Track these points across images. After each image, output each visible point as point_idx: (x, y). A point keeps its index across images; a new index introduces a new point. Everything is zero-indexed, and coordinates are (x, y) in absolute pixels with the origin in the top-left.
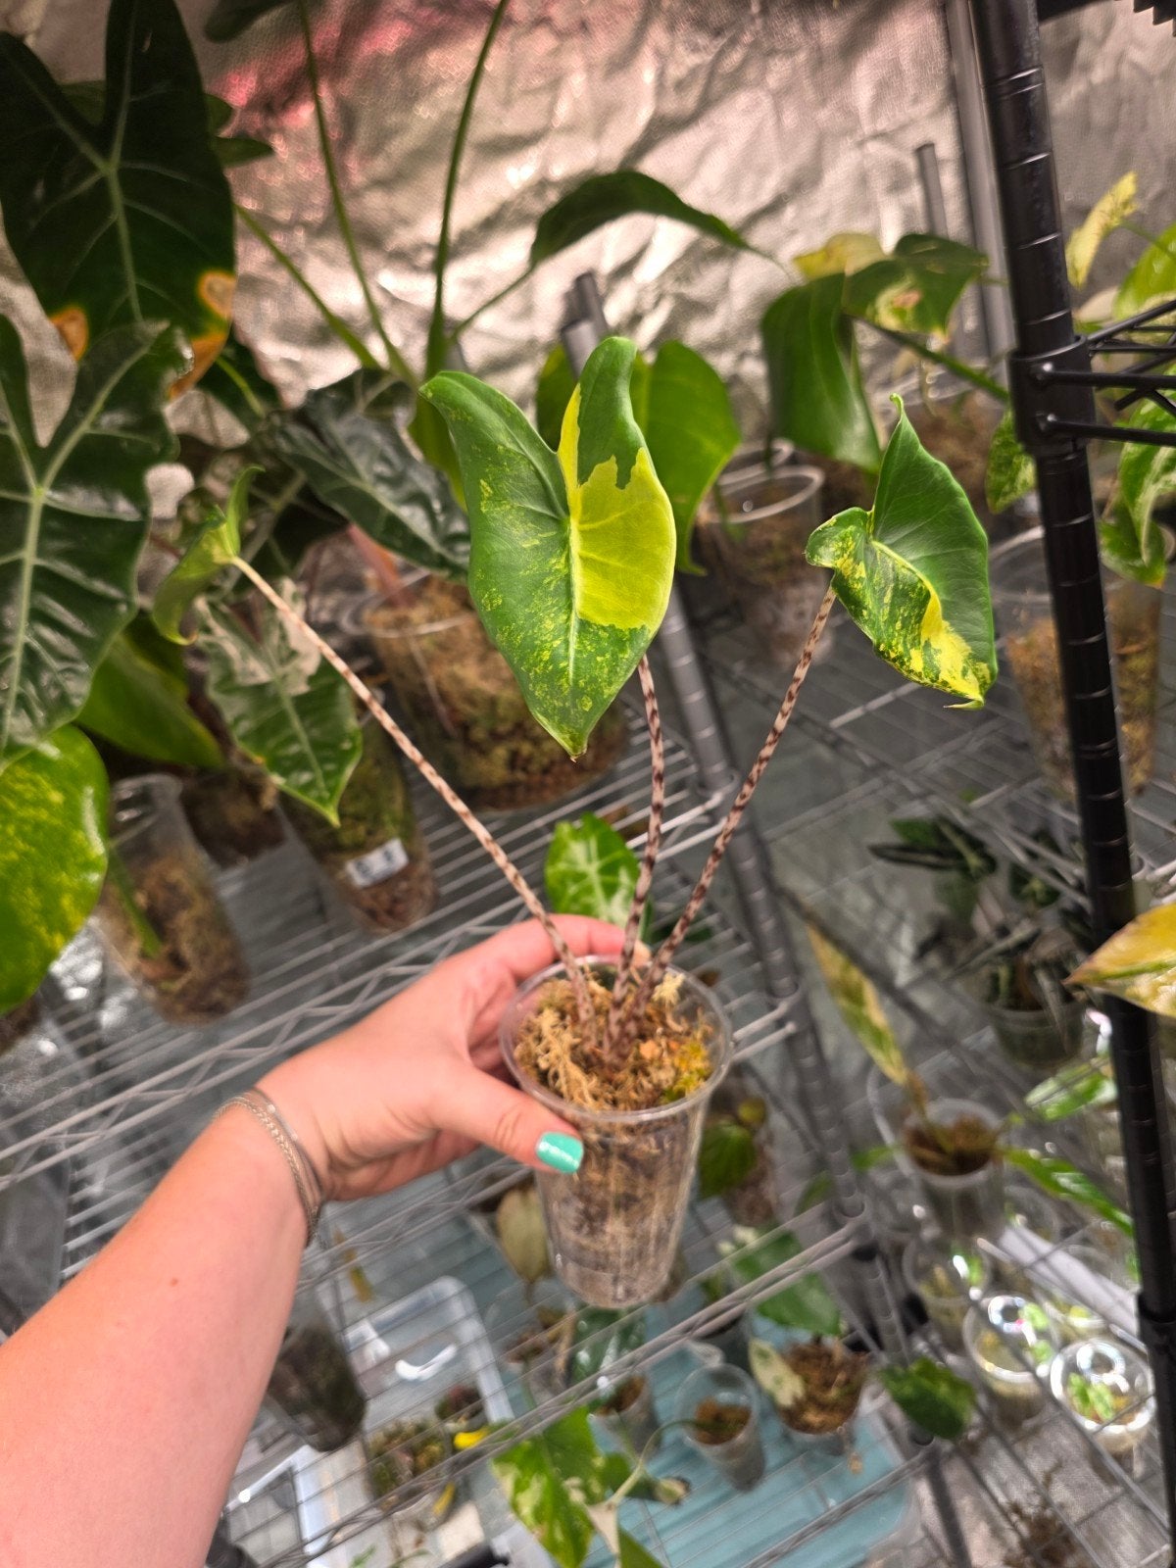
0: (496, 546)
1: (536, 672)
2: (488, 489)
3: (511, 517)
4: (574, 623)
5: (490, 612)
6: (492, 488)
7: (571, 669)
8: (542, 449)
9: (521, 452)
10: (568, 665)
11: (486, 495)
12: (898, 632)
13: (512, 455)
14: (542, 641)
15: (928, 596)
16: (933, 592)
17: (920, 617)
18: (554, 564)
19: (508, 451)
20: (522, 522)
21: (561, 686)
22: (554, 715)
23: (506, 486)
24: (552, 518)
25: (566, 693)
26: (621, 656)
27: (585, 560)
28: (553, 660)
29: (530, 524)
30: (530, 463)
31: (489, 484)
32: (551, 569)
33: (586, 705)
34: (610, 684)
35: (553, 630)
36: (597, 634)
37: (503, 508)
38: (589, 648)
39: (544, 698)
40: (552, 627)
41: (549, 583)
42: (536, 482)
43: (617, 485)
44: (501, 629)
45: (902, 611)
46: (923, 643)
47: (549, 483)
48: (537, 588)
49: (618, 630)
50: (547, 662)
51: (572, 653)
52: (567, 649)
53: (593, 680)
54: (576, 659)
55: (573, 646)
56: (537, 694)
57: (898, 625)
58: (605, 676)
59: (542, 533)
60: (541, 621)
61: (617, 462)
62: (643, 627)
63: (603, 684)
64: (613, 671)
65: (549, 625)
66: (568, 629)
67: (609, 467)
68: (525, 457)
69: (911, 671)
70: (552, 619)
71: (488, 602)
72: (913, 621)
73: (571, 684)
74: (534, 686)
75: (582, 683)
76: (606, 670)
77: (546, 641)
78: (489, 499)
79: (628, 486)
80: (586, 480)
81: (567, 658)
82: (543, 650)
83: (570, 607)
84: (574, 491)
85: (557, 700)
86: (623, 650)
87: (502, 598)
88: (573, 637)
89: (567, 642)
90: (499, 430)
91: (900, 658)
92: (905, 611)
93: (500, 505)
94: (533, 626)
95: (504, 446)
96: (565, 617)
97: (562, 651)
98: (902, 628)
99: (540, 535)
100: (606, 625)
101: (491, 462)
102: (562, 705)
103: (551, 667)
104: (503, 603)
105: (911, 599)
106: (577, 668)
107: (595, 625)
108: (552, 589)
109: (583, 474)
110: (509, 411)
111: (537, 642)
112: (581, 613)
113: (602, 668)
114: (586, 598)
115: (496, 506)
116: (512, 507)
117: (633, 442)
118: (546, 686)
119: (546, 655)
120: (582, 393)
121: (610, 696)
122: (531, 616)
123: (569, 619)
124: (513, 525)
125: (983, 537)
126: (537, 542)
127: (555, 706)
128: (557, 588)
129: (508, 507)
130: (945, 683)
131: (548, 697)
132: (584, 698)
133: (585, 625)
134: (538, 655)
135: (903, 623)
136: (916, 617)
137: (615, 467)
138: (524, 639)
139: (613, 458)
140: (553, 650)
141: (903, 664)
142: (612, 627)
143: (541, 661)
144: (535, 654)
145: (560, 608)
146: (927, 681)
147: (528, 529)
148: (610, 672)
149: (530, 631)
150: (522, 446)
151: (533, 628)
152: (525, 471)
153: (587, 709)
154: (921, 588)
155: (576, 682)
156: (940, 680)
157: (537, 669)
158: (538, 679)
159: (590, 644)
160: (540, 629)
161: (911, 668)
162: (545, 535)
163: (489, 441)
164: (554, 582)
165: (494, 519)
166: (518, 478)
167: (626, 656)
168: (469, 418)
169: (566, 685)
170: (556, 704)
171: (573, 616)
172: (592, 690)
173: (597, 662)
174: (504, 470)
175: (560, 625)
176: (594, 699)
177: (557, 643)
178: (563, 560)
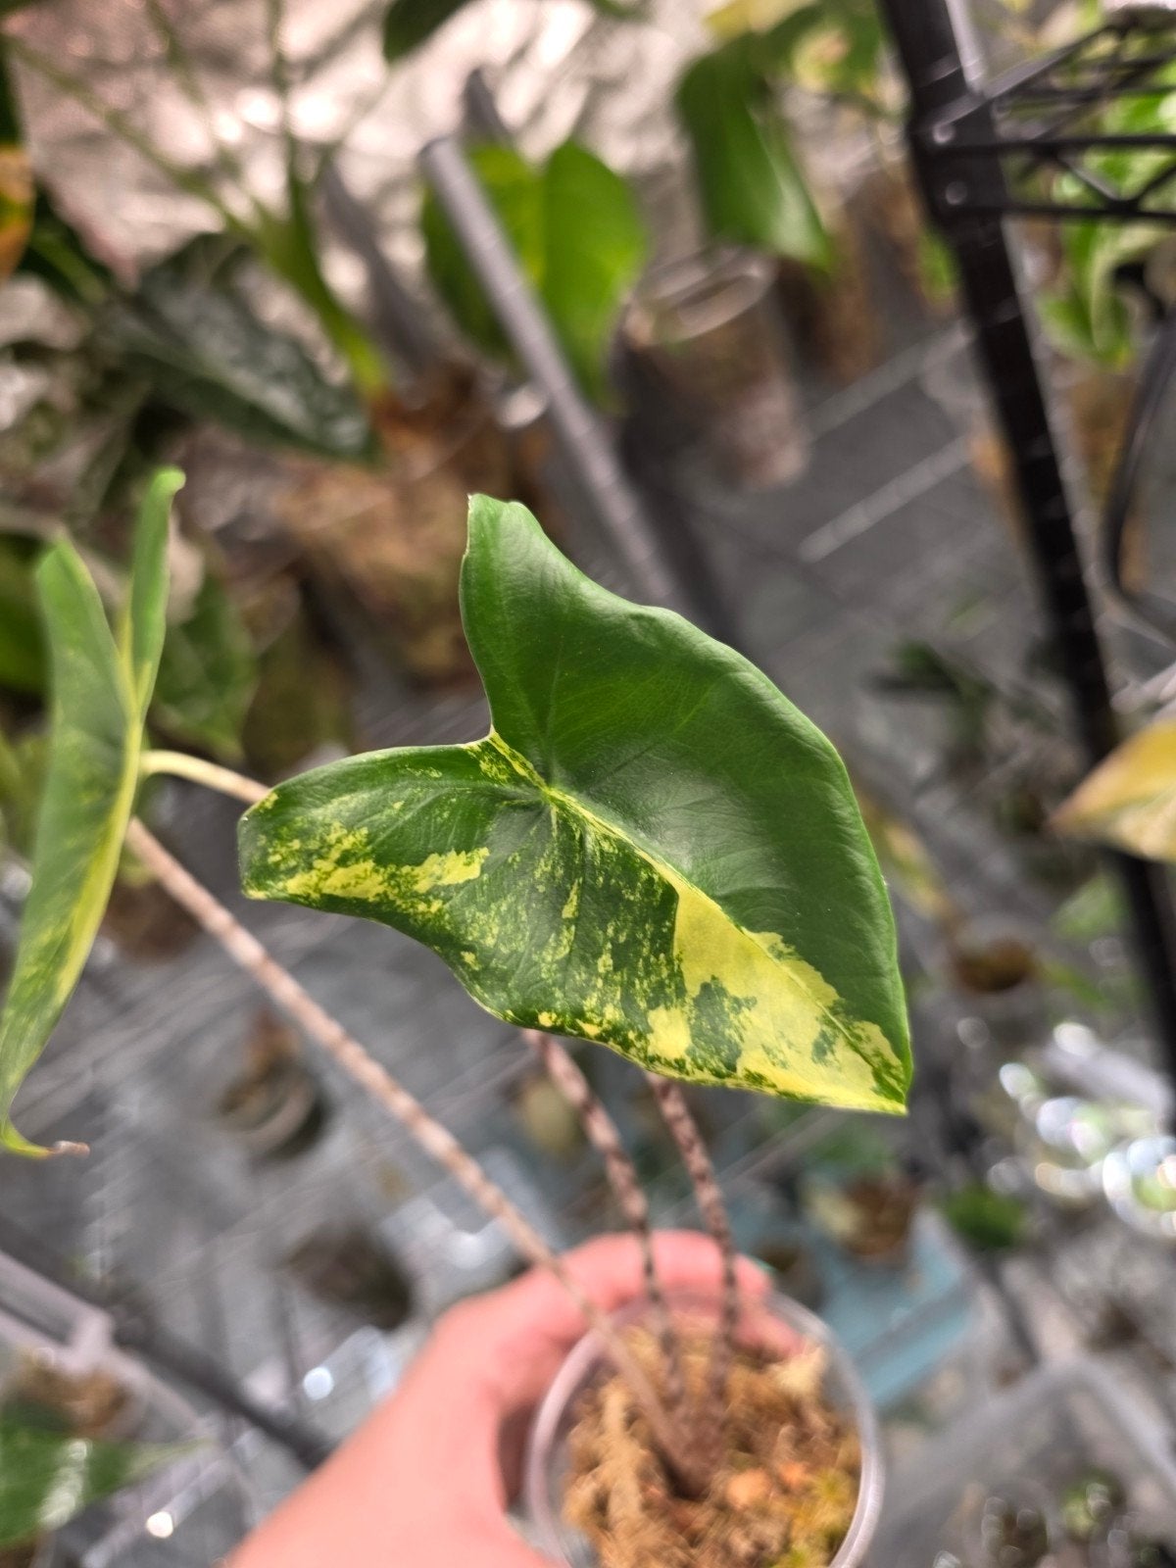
12: (606, 979)
15: (670, 896)
16: (680, 885)
17: (663, 941)
45: (610, 931)
46: (693, 989)
57: (605, 962)
69: (653, 1060)
72: (645, 951)
91: (615, 1032)
92: (617, 931)
98: (617, 968)
105: (629, 904)
125: (826, 750)
130: (757, 1079)
135: (614, 954)
136: (652, 941)
141: (626, 1044)
146: (706, 1076)
154: (650, 880)
156: (740, 1072)
161: (651, 1051)
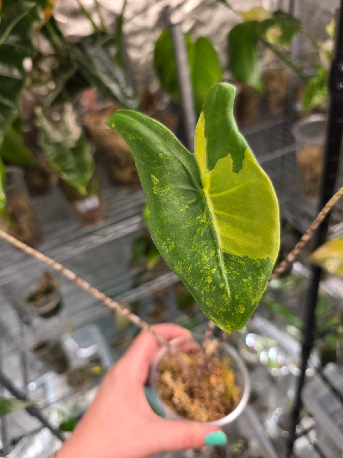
0: (165, 213)
1: (205, 291)
2: (156, 179)
3: (171, 195)
4: (220, 255)
5: (168, 253)
6: (158, 179)
7: (228, 288)
8: (184, 152)
9: (173, 156)
10: (225, 285)
11: (155, 183)
13: (168, 158)
14: (204, 270)
18: (200, 219)
19: (166, 156)
20: (177, 196)
21: (224, 299)
22: (221, 316)
23: (167, 176)
24: (193, 191)
25: (227, 303)
26: (259, 278)
27: (219, 217)
28: (215, 283)
29: (182, 197)
30: (179, 161)
31: (157, 177)
32: (198, 222)
33: (241, 310)
34: (255, 296)
35: (209, 262)
36: (237, 262)
37: (166, 190)
38: (234, 272)
39: (213, 306)
40: (208, 259)
41: (200, 232)
42: (183, 172)
43: (233, 171)
44: (177, 264)
47: (190, 172)
48: (194, 235)
49: (251, 259)
50: (211, 284)
51: (225, 277)
52: (221, 274)
53: (244, 295)
54: (229, 281)
55: (224, 272)
56: (207, 303)
58: (251, 291)
59: (189, 200)
60: (201, 256)
61: (232, 157)
62: (268, 259)
63: (250, 297)
64: (255, 288)
65: (206, 258)
66: (218, 260)
67: (228, 161)
68: (176, 158)
70: (207, 254)
71: (166, 247)
73: (230, 298)
74: (205, 299)
75: (237, 297)
76: (251, 288)
77: (207, 270)
78: (157, 185)
79: (241, 171)
80: (212, 168)
81: (223, 280)
82: (207, 276)
83: (215, 247)
84: (206, 175)
85: (222, 307)
86: (259, 274)
87: (175, 244)
88: (223, 266)
89: (219, 269)
90: (159, 144)
93: (164, 189)
94: (197, 260)
95: (163, 153)
96: (214, 252)
97: (218, 275)
99: (188, 202)
100: (241, 256)
101: (156, 163)
102: (225, 310)
103: (214, 288)
104: (176, 248)
106: (231, 287)
107: (234, 256)
108: (202, 235)
109: (211, 165)
110: (162, 131)
111: (202, 271)
112: (223, 249)
113: (248, 287)
114: (224, 239)
115: (162, 190)
116: (171, 188)
117: (241, 145)
118: (213, 299)
119: (210, 280)
120: (205, 117)
121: (256, 303)
122: (193, 254)
123: (216, 254)
124: (173, 199)
126: (187, 207)
127: (220, 311)
128: (205, 233)
129: (169, 189)
131: (215, 306)
132: (239, 306)
133: (227, 257)
134: (204, 279)
137: (231, 161)
138: (193, 269)
139: (229, 155)
140: (213, 276)
142: (246, 257)
143: (207, 283)
144: (202, 279)
145: (210, 246)
147: (181, 200)
148: (254, 288)
149: (196, 264)
150: (173, 152)
151: (197, 261)
152: (176, 166)
153: (242, 312)
155: (233, 296)
157: (205, 288)
158: (207, 295)
159: (234, 270)
160: (201, 262)
162: (190, 202)
163: (154, 151)
164: (203, 230)
165: (162, 197)
166: (173, 171)
167: (262, 278)
168: (140, 138)
169: (226, 299)
170: (221, 310)
171: (219, 252)
172: (244, 301)
173: (244, 283)
174: (164, 168)
175: (213, 257)
176: (245, 306)
177: (214, 270)
178: (204, 216)
